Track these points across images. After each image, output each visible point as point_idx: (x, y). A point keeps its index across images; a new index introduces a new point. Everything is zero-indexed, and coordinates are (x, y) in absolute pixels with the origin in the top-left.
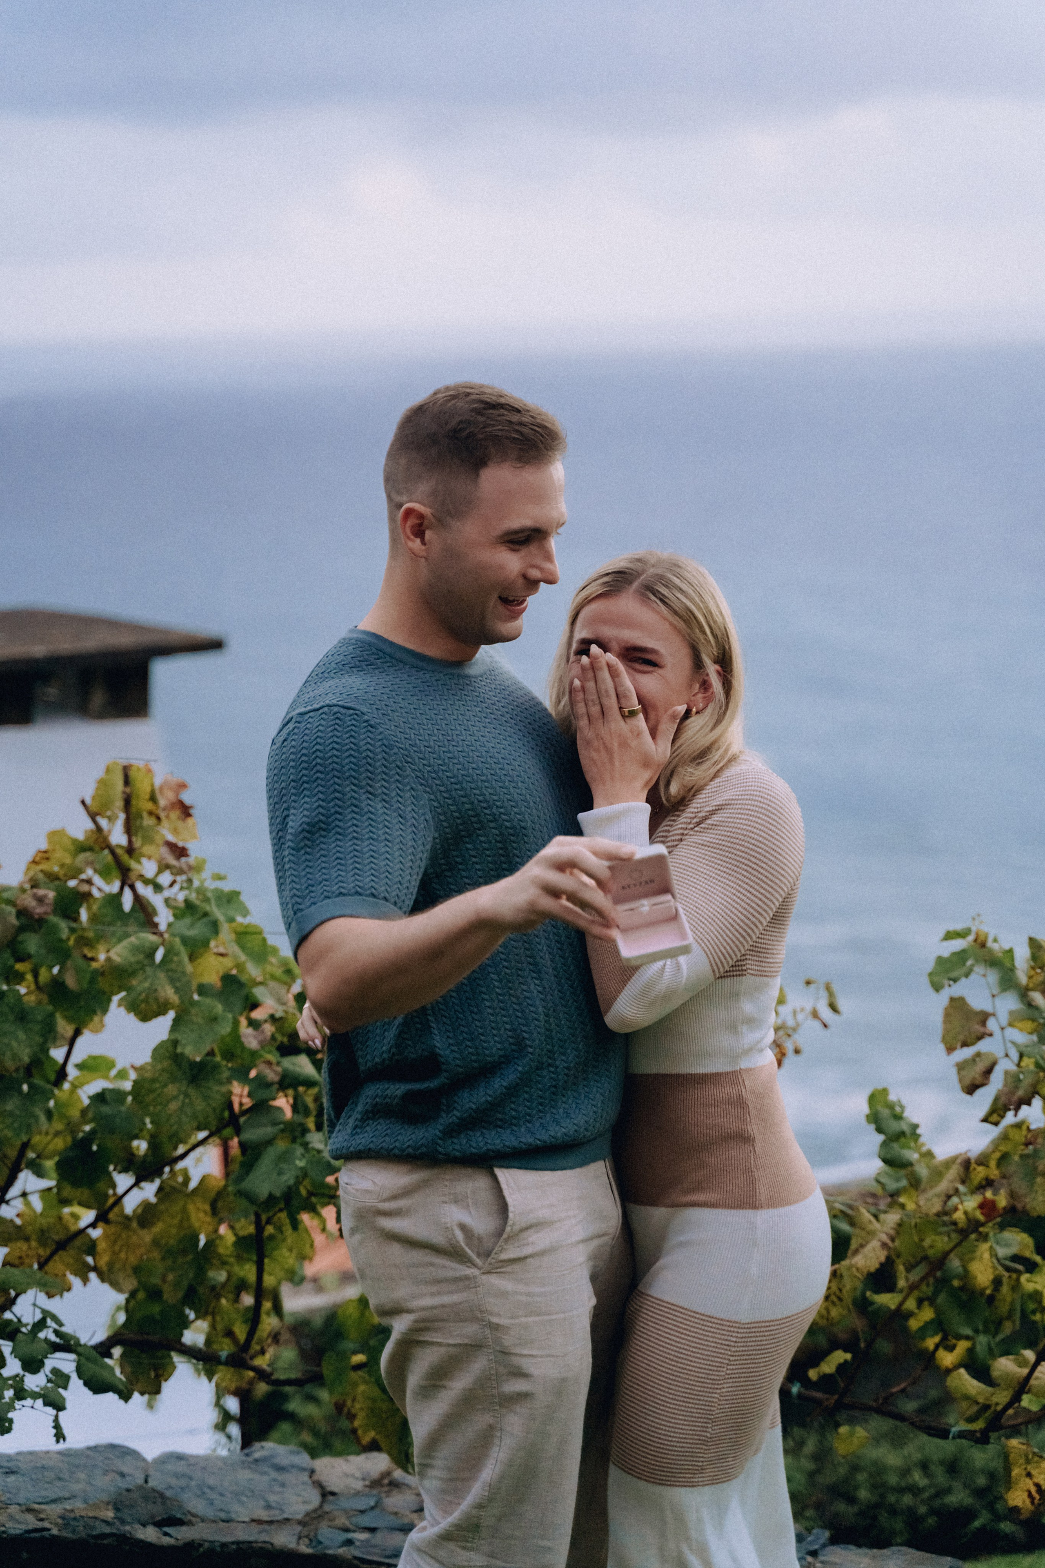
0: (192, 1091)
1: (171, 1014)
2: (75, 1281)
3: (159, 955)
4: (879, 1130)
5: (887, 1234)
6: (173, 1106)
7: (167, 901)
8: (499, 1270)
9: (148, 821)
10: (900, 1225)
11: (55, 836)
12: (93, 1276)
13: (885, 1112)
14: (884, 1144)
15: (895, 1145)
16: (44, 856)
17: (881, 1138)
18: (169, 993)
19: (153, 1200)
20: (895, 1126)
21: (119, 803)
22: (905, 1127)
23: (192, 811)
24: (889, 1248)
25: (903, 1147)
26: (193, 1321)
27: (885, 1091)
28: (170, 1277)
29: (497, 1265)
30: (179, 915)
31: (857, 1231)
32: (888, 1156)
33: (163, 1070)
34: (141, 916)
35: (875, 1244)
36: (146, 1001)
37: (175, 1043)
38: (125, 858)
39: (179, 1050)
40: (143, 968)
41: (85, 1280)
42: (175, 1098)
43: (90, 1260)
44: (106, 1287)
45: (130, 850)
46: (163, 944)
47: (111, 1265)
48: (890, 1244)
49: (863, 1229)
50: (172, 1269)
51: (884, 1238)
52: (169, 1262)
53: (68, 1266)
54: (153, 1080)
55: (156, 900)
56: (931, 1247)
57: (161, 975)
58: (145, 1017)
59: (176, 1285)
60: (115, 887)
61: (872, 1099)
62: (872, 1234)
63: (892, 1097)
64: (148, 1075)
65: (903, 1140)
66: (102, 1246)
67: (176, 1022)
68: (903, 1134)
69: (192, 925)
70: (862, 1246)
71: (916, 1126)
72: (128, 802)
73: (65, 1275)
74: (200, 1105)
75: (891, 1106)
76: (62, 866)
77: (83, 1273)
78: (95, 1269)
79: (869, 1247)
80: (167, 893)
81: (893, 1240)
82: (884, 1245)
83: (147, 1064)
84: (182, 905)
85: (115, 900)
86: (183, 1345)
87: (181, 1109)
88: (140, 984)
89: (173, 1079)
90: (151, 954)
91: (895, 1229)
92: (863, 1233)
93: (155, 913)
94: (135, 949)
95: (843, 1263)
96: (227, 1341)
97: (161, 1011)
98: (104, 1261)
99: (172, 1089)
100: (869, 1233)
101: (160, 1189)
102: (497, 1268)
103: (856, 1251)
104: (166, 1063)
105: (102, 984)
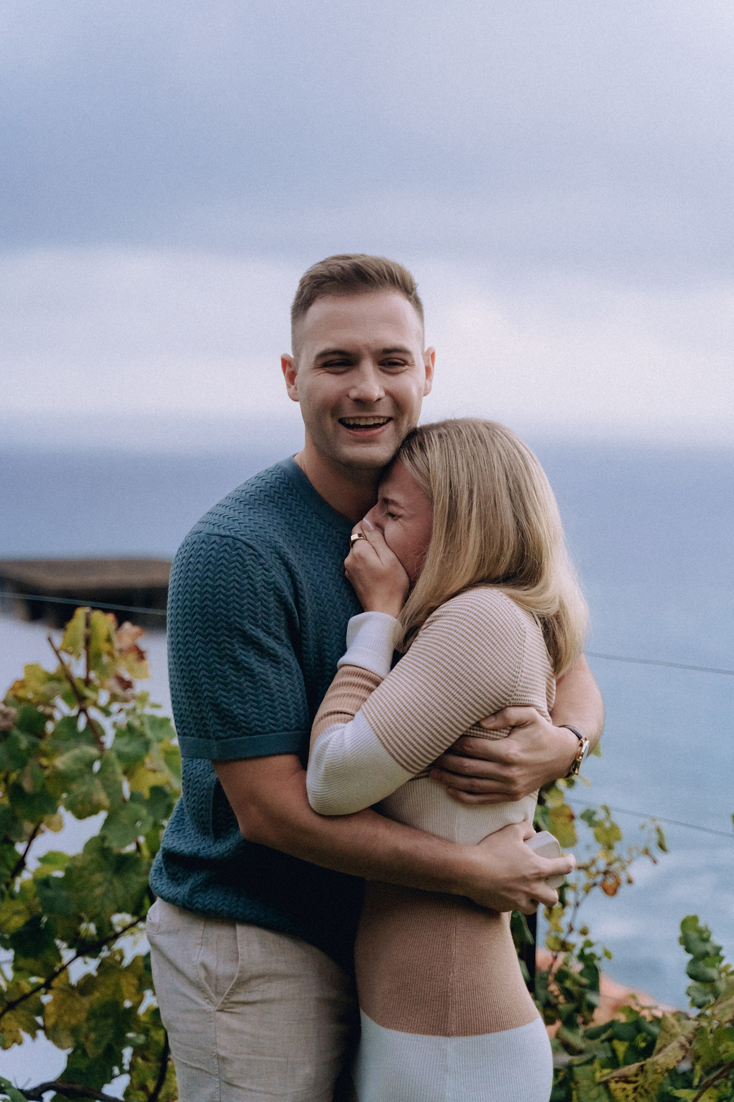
0: (116, 882)
1: (103, 815)
2: (26, 1037)
3: (97, 766)
4: (688, 950)
5: (686, 1037)
6: (98, 891)
7: (115, 725)
8: (230, 1010)
9: (105, 659)
10: (697, 1030)
11: (31, 669)
12: (40, 1033)
13: (693, 935)
14: (693, 962)
15: (701, 964)
16: (22, 684)
17: (690, 957)
18: (101, 797)
19: (95, 973)
20: (701, 947)
21: (82, 644)
22: (708, 948)
23: (145, 655)
24: (686, 1050)
25: (707, 965)
26: (117, 1076)
27: (695, 919)
28: (93, 1036)
29: (229, 1005)
30: (119, 734)
31: (663, 1033)
32: (694, 973)
33: (92, 861)
34: (91, 735)
35: (675, 1044)
36: (82, 803)
37: (102, 838)
38: (81, 686)
39: (106, 844)
40: (82, 776)
41: (34, 1036)
42: (100, 884)
43: (39, 1020)
44: (49, 1044)
45: (87, 682)
46: (100, 758)
47: (55, 1026)
48: (688, 1046)
49: (667, 1032)
50: (95, 1029)
51: (683, 1040)
52: (92, 1023)
53: (21, 1023)
54: (83, 868)
55: (106, 723)
56: (725, 1052)
57: (97, 782)
58: (80, 815)
59: (97, 1043)
60: (74, 712)
61: (684, 924)
62: (673, 1036)
63: (701, 924)
64: (79, 864)
65: (707, 959)
66: (50, 1010)
67: (107, 822)
68: (706, 954)
69: (128, 744)
70: (665, 1046)
71: (719, 949)
72: (88, 641)
73: (18, 1032)
74: (120, 890)
75: (700, 932)
76: (36, 693)
77: (32, 1029)
78: (44, 1028)
79: (669, 1048)
80: (114, 718)
81: (690, 1042)
82: (682, 1046)
83: (79, 855)
84: (124, 727)
85: (71, 722)
86: (103, 1095)
87: (105, 894)
88: (78, 788)
89: (100, 869)
90: (90, 764)
91: (693, 1033)
92: (667, 1036)
93: (103, 733)
94: (78, 759)
95: (648, 1060)
96: (141, 1093)
97: (94, 811)
98: (51, 1022)
99: (98, 877)
100: (671, 1035)
101: (101, 965)
102: (229, 1008)
103: (660, 1051)
104: (95, 855)
105: (50, 788)
